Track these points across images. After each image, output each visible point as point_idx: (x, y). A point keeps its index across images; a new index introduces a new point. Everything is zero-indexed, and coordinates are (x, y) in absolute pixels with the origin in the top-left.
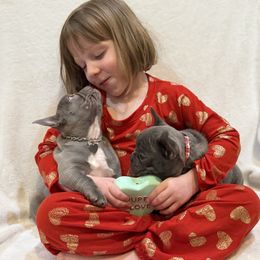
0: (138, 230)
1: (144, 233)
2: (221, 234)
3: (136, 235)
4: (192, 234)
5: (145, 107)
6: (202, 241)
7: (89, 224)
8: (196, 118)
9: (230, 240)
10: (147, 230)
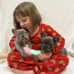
0: (34, 64)
1: (35, 65)
2: (56, 68)
3: (33, 65)
4: (48, 67)
6: (51, 69)
7: (20, 61)
9: (59, 70)
10: (37, 64)
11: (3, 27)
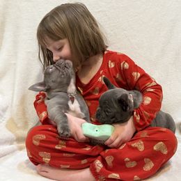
4: (127, 159)
5: (101, 72)
6: (133, 164)
8: (132, 77)
11: (15, 64)
